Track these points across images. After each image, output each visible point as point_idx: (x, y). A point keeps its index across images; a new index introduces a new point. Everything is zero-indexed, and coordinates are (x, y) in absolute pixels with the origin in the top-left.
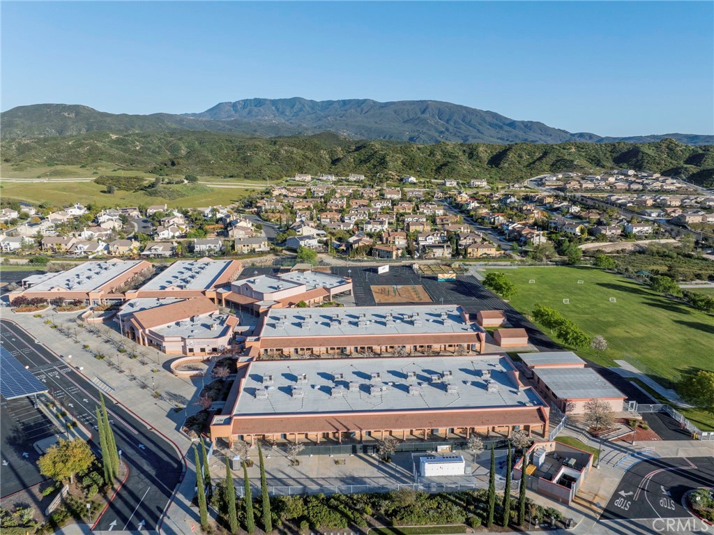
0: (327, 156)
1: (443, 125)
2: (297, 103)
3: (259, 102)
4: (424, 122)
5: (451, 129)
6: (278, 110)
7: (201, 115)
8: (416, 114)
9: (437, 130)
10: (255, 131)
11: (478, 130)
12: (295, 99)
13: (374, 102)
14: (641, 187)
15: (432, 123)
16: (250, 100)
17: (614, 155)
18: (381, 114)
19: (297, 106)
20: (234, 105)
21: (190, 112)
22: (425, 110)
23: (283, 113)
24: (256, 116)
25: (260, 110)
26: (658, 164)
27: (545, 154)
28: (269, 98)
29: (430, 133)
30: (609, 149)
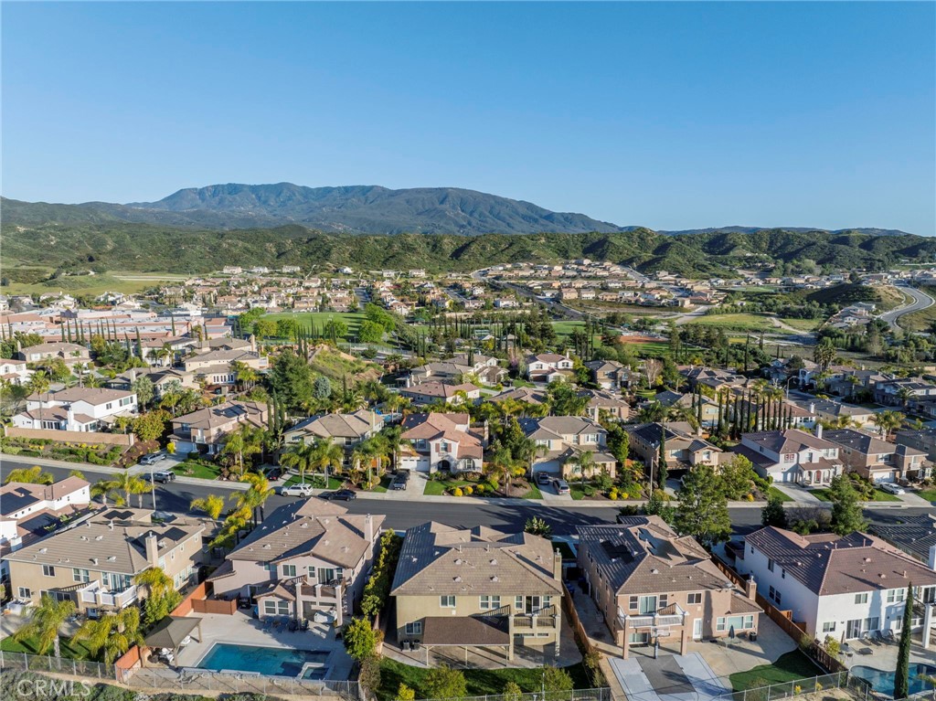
0: (273, 250)
1: (464, 218)
2: (285, 191)
3: (234, 189)
4: (442, 215)
5: (474, 223)
6: (259, 198)
7: (155, 204)
8: (433, 204)
9: (456, 224)
10: (223, 225)
11: (508, 224)
12: (282, 185)
13: (383, 189)
14: (575, 273)
15: (452, 215)
16: (223, 186)
17: (585, 245)
18: (390, 204)
19: (285, 193)
20: (201, 192)
21: (140, 201)
22: (444, 199)
23: (265, 202)
24: (230, 206)
25: (235, 199)
26: (621, 253)
27: (511, 245)
28: (248, 184)
29: (448, 227)
30: (581, 239)
